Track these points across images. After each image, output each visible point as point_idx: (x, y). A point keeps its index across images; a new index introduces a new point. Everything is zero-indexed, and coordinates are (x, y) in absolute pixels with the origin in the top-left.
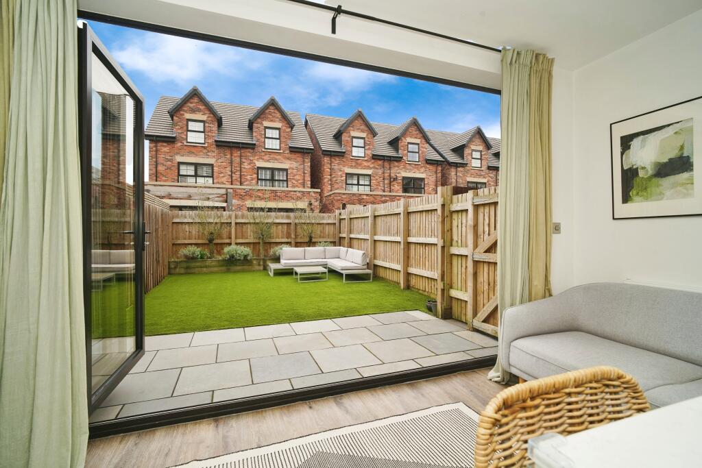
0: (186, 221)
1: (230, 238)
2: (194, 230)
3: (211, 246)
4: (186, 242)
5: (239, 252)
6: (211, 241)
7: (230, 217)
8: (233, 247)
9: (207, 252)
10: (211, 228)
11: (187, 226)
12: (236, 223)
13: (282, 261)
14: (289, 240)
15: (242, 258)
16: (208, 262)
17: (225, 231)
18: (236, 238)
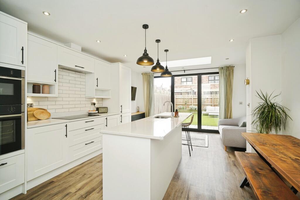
0: (179, 98)
1: (192, 103)
2: (182, 100)
3: (186, 105)
4: (179, 104)
5: (193, 107)
6: (186, 104)
7: (192, 96)
8: (192, 106)
9: (185, 107)
10: (186, 100)
11: (180, 99)
12: (194, 98)
13: (207, 111)
14: (212, 104)
15: (194, 109)
16: (185, 110)
17: (190, 101)
18: (193, 103)
